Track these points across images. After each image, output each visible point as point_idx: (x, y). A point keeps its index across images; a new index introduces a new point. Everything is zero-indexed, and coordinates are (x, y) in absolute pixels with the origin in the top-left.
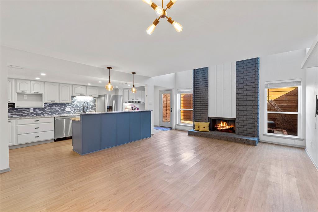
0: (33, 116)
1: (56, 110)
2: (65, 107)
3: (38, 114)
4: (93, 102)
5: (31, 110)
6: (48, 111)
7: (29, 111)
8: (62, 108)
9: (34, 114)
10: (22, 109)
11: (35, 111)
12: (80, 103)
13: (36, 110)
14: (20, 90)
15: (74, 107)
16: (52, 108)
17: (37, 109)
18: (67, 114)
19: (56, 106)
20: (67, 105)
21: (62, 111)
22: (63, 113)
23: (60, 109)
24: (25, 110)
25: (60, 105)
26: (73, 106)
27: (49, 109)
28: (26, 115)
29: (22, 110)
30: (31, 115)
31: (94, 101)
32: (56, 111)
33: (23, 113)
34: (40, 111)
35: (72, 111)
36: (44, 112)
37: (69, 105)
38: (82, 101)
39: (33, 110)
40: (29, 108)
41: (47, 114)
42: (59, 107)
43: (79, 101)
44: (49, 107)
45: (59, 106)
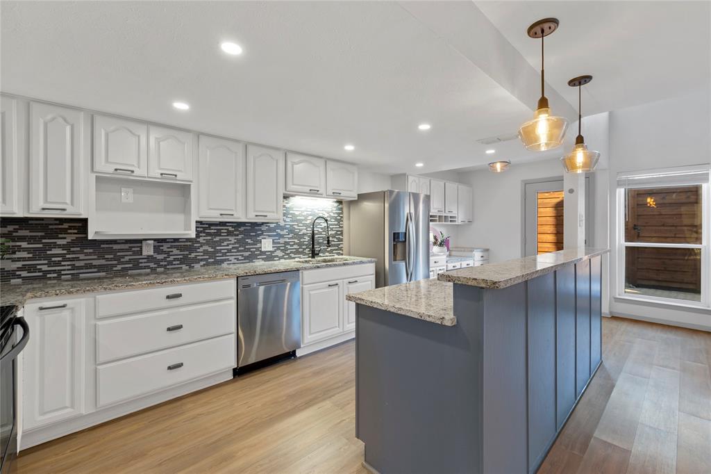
0: (153, 270)
1: (230, 247)
2: (259, 235)
3: (170, 263)
4: (336, 220)
5: (148, 250)
6: (206, 252)
7: (140, 252)
8: (249, 241)
9: (157, 262)
10: (115, 242)
11: (163, 252)
12: (300, 221)
13: (165, 247)
14: (107, 161)
15: (282, 236)
16: (217, 239)
17: (169, 245)
18: (264, 260)
19: (229, 233)
20: (264, 228)
21: (248, 250)
22: (250, 258)
23: (242, 243)
24: (127, 246)
25: (242, 229)
26: (282, 233)
27: (208, 243)
28: (131, 269)
29: (115, 247)
30: (148, 267)
31: (339, 214)
32: (229, 251)
33: (118, 259)
34: (178, 252)
35: (278, 248)
36: (193, 255)
37: (270, 230)
38: (305, 213)
39: (157, 250)
40: (140, 241)
41: (202, 263)
42: (240, 237)
43: (297, 213)
44: (208, 234)
45: (241, 233)
